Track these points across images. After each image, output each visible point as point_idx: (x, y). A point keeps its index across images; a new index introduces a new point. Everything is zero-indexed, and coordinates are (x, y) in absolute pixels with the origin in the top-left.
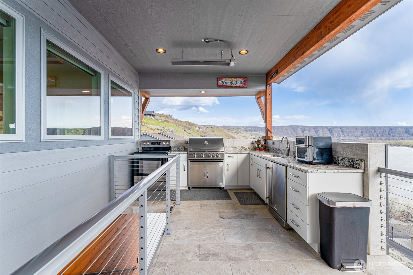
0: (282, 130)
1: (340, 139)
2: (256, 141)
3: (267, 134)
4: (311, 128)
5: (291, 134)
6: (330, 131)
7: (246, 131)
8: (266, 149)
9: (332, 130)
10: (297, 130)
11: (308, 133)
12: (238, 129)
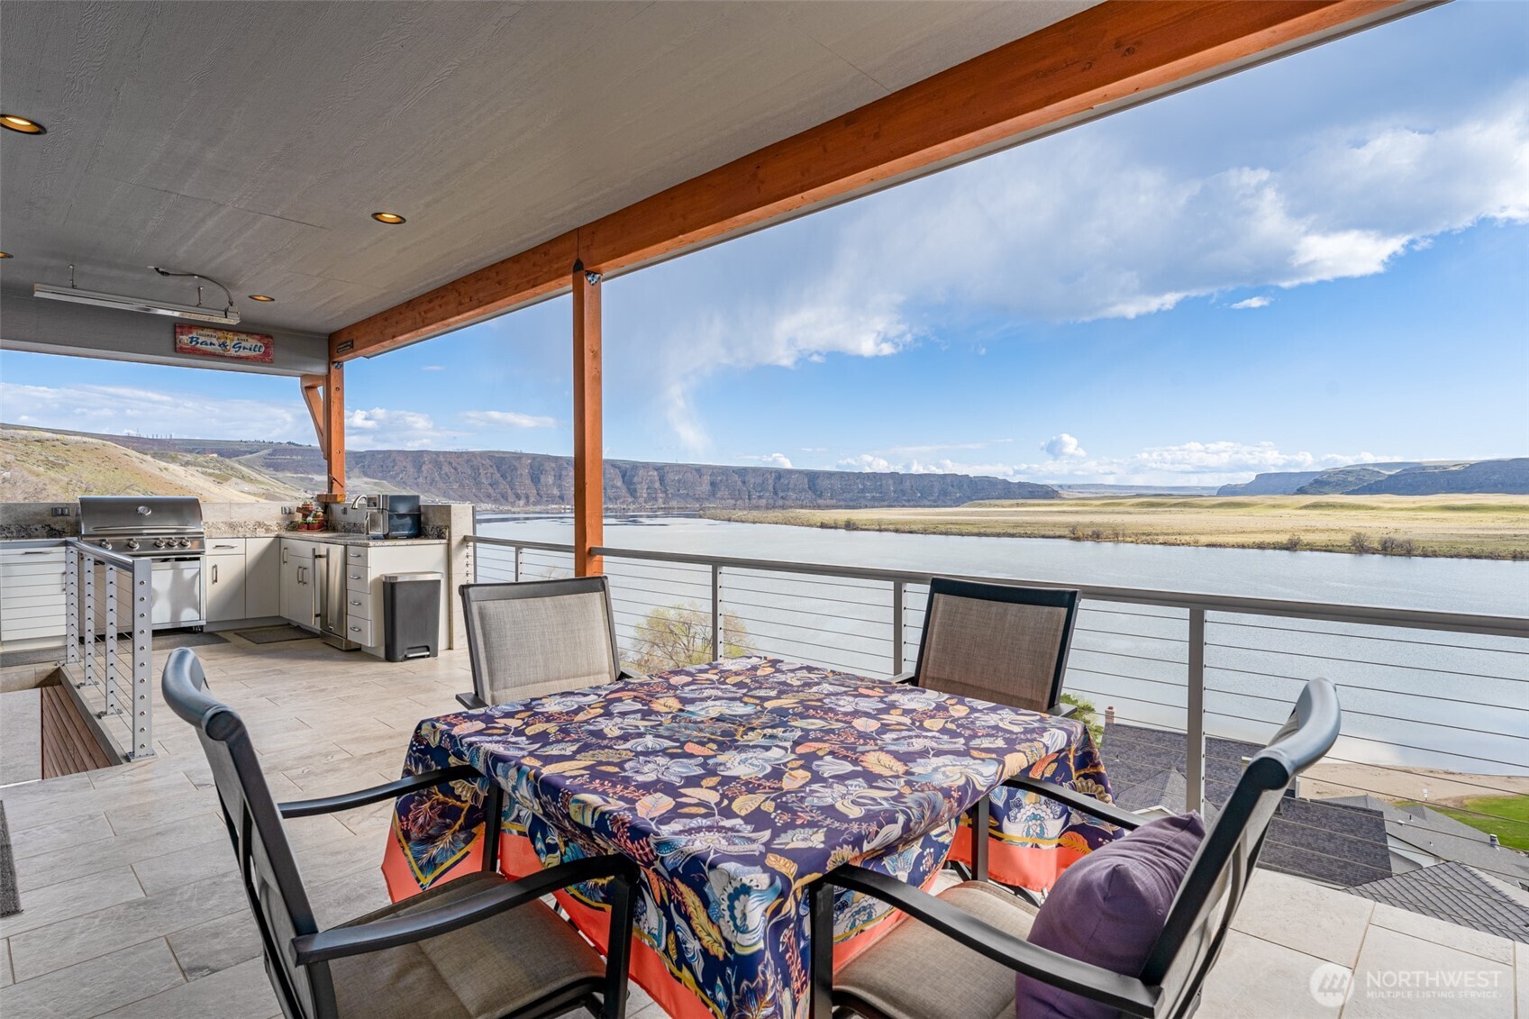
0: (455, 469)
1: (655, 507)
2: (300, 506)
3: (330, 489)
4: (566, 466)
5: (491, 485)
6: (626, 478)
7: (277, 467)
8: (327, 525)
9: (633, 473)
10: (514, 472)
11: (554, 484)
12: (229, 457)
